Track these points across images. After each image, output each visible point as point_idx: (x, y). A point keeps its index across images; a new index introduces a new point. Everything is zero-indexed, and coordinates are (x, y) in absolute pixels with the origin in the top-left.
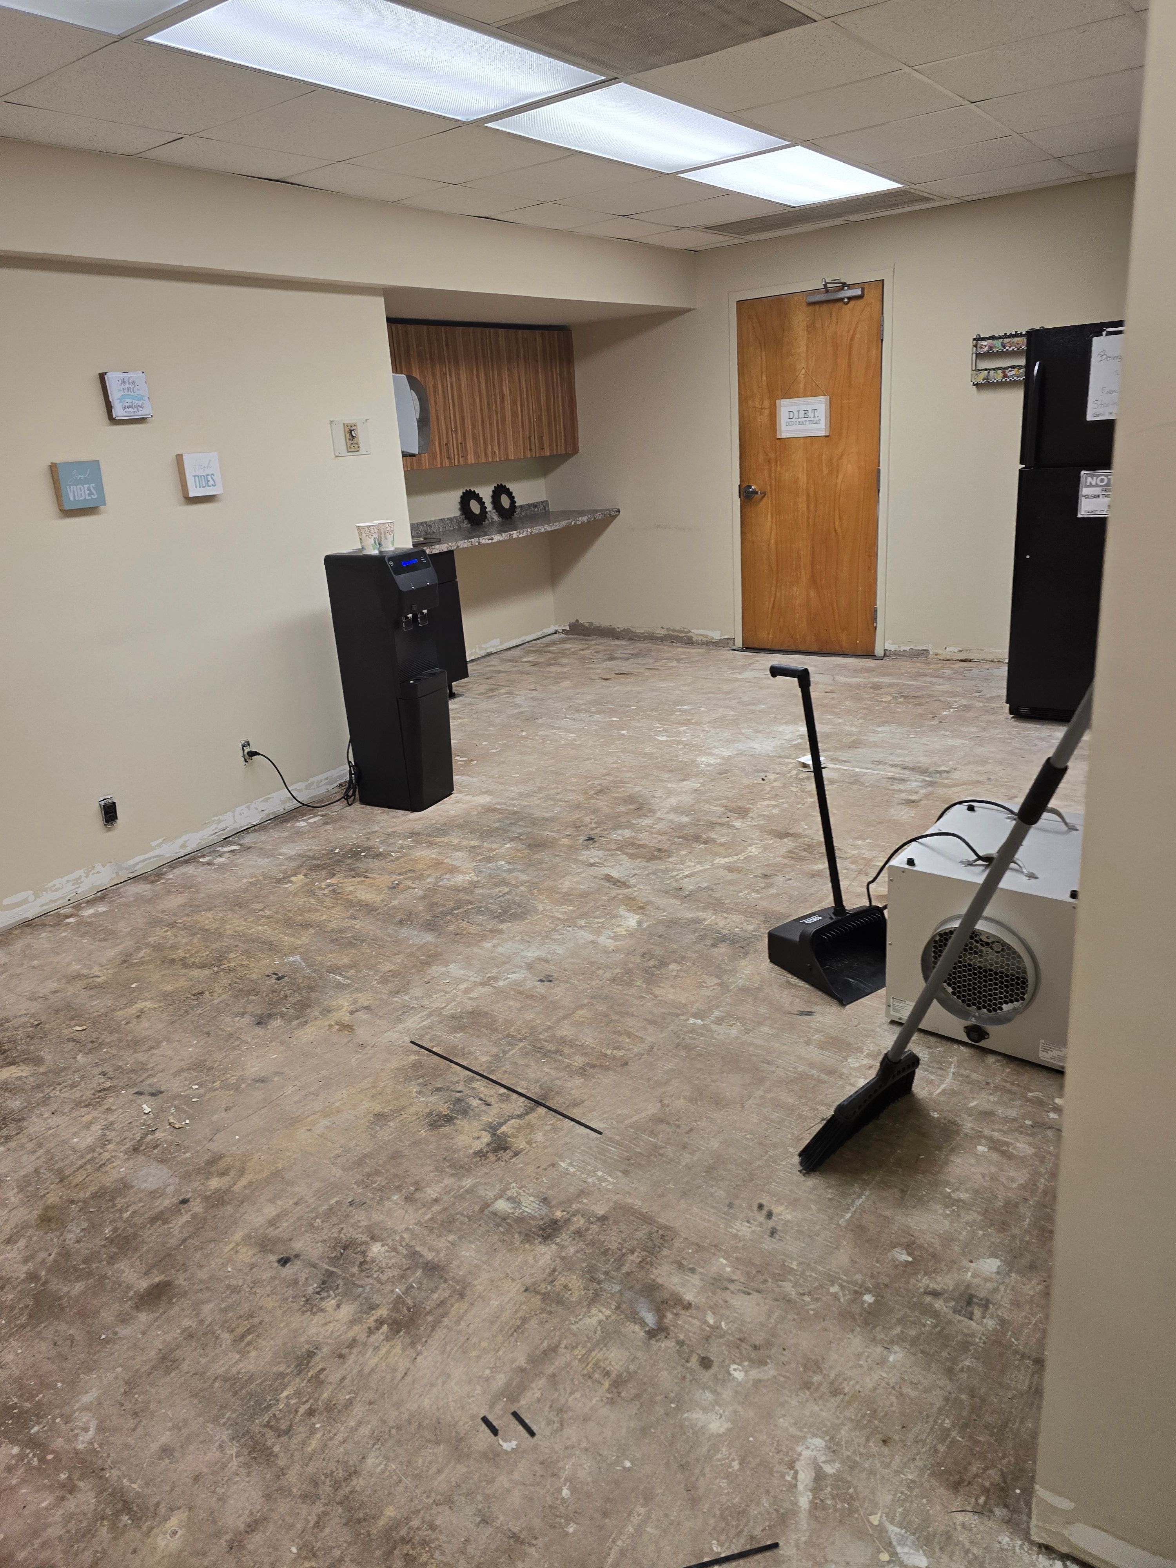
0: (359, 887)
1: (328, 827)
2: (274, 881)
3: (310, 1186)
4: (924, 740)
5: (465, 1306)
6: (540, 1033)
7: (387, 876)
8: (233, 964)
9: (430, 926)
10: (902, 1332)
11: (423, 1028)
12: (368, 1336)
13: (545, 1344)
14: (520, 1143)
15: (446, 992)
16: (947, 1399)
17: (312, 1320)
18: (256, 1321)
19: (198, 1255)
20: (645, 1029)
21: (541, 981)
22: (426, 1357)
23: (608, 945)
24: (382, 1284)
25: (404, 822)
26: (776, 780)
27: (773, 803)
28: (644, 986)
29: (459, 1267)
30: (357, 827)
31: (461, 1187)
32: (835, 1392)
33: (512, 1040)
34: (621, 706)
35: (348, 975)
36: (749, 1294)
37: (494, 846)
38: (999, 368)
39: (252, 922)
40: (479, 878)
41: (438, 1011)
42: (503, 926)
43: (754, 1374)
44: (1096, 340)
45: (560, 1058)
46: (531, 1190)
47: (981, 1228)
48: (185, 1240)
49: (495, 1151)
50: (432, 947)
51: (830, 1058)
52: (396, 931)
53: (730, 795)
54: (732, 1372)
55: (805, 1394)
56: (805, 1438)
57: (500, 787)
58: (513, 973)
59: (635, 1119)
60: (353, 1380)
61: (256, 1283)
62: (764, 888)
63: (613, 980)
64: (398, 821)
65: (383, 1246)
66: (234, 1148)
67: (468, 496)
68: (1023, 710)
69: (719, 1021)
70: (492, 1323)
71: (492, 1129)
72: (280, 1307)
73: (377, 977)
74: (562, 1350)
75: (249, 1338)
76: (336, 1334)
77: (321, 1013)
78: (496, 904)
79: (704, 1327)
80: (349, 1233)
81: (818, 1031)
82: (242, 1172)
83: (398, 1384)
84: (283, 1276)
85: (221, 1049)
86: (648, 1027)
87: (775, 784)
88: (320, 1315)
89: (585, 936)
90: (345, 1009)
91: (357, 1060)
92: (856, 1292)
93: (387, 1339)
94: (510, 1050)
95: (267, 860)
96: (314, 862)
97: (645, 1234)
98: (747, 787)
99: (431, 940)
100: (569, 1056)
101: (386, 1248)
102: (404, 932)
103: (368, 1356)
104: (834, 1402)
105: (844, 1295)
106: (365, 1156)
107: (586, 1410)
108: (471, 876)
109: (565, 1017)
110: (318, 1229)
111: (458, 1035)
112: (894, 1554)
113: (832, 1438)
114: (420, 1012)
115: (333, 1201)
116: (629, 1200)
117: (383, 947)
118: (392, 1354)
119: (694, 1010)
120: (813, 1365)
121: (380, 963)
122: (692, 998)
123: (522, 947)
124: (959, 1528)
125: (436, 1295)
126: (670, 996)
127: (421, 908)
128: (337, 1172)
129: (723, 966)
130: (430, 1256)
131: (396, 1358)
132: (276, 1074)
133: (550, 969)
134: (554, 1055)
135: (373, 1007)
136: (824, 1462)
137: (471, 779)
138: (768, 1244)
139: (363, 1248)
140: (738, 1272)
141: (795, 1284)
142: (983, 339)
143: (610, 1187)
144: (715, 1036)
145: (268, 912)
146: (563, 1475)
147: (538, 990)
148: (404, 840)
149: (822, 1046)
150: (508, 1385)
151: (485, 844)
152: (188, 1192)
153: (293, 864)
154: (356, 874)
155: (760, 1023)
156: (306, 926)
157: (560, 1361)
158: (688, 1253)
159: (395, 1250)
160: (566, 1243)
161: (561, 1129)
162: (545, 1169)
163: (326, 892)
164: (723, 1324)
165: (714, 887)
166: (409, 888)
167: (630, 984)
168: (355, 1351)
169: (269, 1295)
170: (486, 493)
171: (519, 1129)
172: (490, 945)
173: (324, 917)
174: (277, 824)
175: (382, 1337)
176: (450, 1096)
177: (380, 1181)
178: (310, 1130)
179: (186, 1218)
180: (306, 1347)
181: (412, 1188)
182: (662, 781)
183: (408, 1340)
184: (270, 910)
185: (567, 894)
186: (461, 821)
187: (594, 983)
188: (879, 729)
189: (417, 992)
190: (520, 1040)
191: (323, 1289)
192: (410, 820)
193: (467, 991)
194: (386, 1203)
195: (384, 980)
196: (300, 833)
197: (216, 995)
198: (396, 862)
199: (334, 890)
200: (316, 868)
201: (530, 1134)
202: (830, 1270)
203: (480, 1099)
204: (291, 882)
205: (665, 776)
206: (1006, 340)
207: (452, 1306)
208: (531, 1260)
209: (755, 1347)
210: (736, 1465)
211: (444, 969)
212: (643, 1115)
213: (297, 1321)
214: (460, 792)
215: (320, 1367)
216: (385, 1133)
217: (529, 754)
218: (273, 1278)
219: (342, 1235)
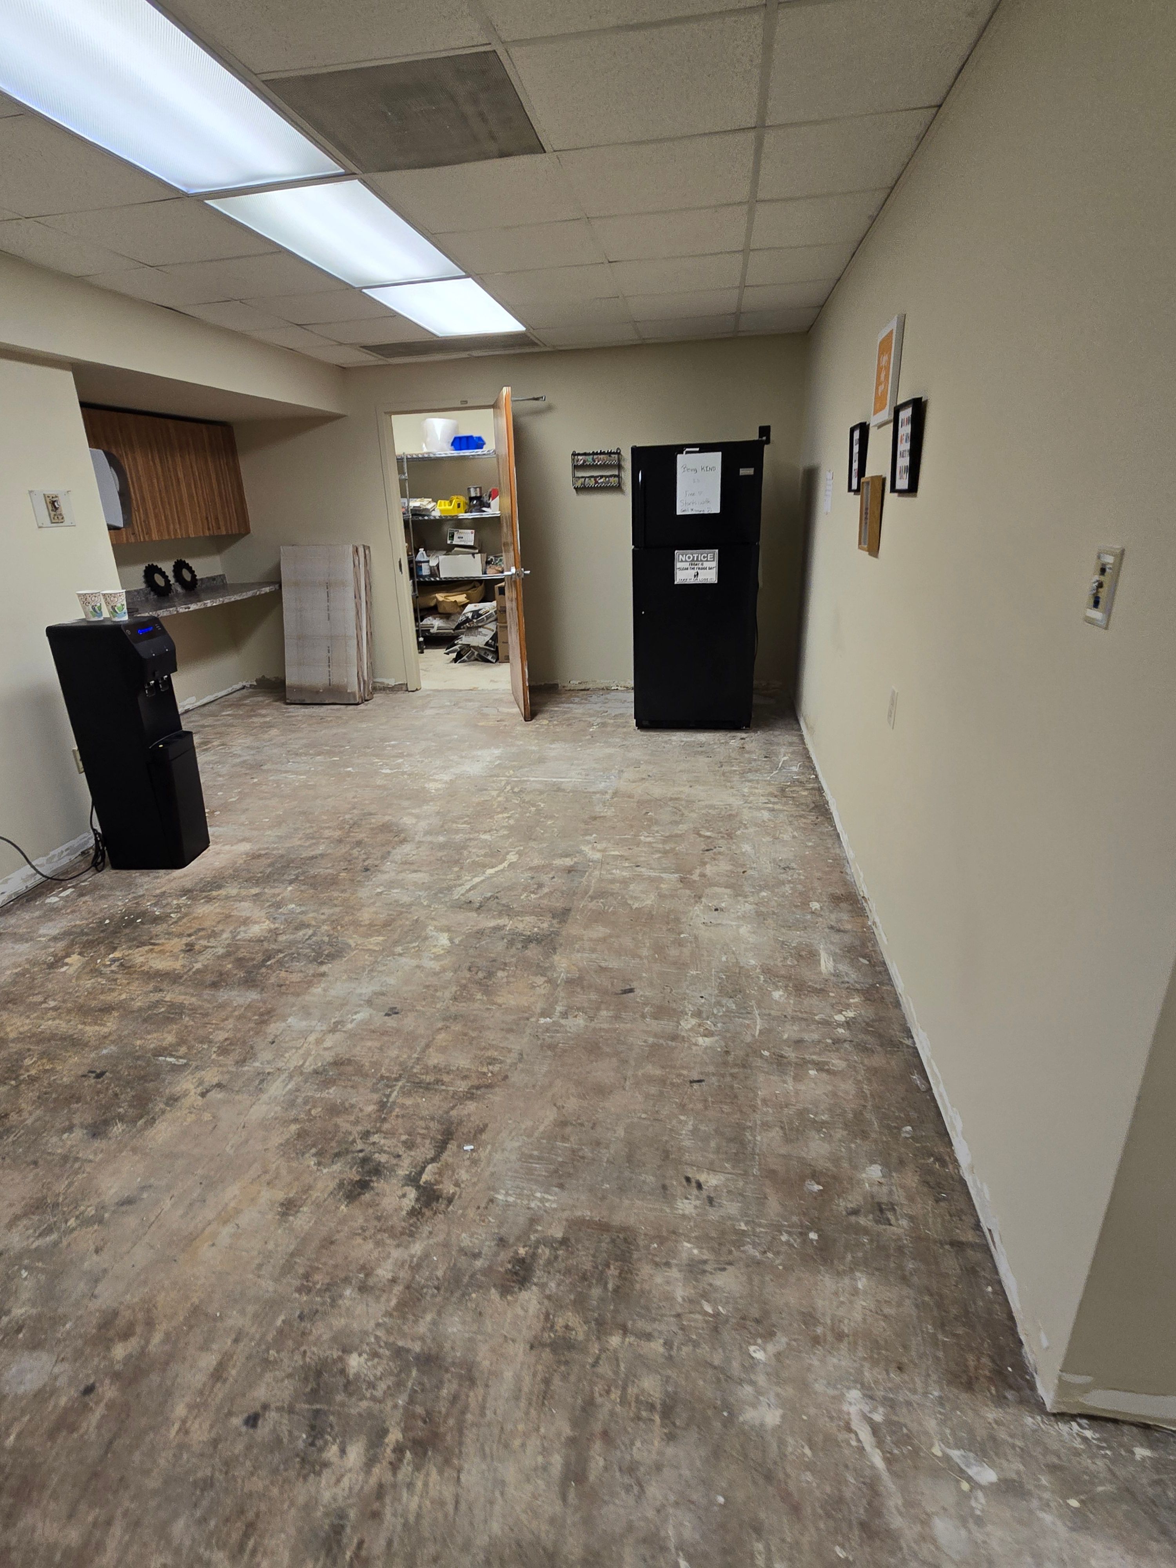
0: (150, 956)
1: (86, 898)
2: (45, 966)
3: (243, 1312)
4: (588, 751)
5: (480, 1391)
6: (412, 1067)
7: (176, 940)
8: (33, 1072)
9: (250, 982)
10: (853, 1257)
11: (290, 1092)
12: (395, 1474)
13: (579, 1401)
14: (448, 1188)
15: (297, 1048)
16: (917, 1306)
17: (319, 1482)
18: (251, 1515)
19: (137, 1457)
20: (507, 1039)
21: (387, 1015)
22: (469, 1472)
23: (433, 966)
24: (380, 1402)
25: (170, 881)
26: (498, 796)
27: (506, 815)
28: (485, 998)
29: (453, 1348)
30: (118, 893)
31: (412, 1256)
32: (840, 1336)
33: (389, 1082)
34: (336, 747)
35: (180, 1053)
36: (724, 1269)
37: (277, 891)
38: (592, 477)
39: (37, 1018)
40: (277, 925)
41: (299, 1069)
42: (324, 968)
43: (771, 1348)
44: (679, 457)
45: (444, 1087)
46: (484, 1236)
47: (852, 1142)
48: (111, 1443)
49: (427, 1205)
50: (261, 1004)
51: (665, 1025)
52: (213, 995)
53: (468, 813)
54: (754, 1355)
55: (819, 1351)
56: (843, 1395)
57: (255, 833)
58: (356, 1013)
59: (541, 1128)
60: (402, 1540)
61: (228, 1465)
62: (537, 889)
63: (455, 999)
64: (163, 881)
65: (360, 1355)
66: (128, 1297)
67: (151, 572)
68: (645, 723)
69: (564, 1015)
70: (517, 1398)
71: (413, 1180)
72: (272, 1483)
73: (214, 1049)
74: (599, 1400)
75: (251, 1543)
76: (357, 1488)
77: (167, 1104)
78: (307, 948)
79: (707, 1318)
80: (315, 1352)
81: (645, 1004)
82: (150, 1324)
83: (454, 1519)
84: (259, 1440)
85: (58, 1177)
86: (508, 1036)
87: (499, 799)
88: (326, 1474)
89: (407, 962)
90: (192, 1093)
91: (232, 1147)
92: (801, 1233)
93: (417, 1468)
94: (391, 1092)
95: (27, 945)
96: (85, 938)
97: (608, 1243)
98: (478, 804)
99: (256, 997)
100: (451, 1083)
101: (365, 1356)
102: (223, 995)
103: (405, 1499)
104: (844, 1346)
105: (795, 1241)
106: (292, 1255)
107: (654, 1456)
108: (267, 925)
109: (428, 1046)
110: (275, 1362)
111: (331, 1091)
112: (969, 1479)
113: (862, 1385)
114: (279, 1076)
115: (279, 1322)
116: (579, 1213)
117: (206, 1015)
118: (431, 1484)
119: (538, 1010)
120: (809, 1318)
121: (211, 1033)
122: (532, 1000)
123: (353, 985)
124: (995, 1426)
125: (445, 1391)
126: (512, 1002)
127: (230, 966)
128: (268, 1286)
129: (541, 964)
130: (417, 1347)
131: (438, 1488)
132: (143, 1188)
133: (391, 1001)
134: (436, 1087)
135: (224, 1083)
136: (870, 1412)
137: (221, 829)
138: (713, 1215)
139: (340, 1366)
140: (705, 1251)
141: (754, 1245)
142: (579, 454)
143: (554, 1206)
144: (568, 1029)
145: (52, 1004)
146: (672, 1544)
147: (389, 1025)
148: (178, 899)
149: (656, 1017)
150: (567, 1465)
151: (266, 890)
152: (88, 1376)
153: (61, 945)
154: (140, 942)
155: (598, 1009)
156: (107, 1009)
157: (603, 1414)
158: (655, 1248)
159: (375, 1355)
160: (545, 1280)
161: (479, 1160)
162: (486, 1208)
163: (113, 968)
164: (720, 1308)
165: (498, 895)
166: (207, 947)
167: (471, 999)
168: (388, 1500)
169: (252, 1474)
170: (168, 567)
171: (440, 1173)
172: (320, 990)
173: (123, 996)
174: (22, 905)
175: (410, 1469)
176: (353, 1158)
177: (320, 1279)
178: (213, 1245)
179: (99, 1412)
180: (327, 1521)
181: (362, 1275)
182: (404, 809)
183: (440, 1459)
184: (54, 1000)
185: (371, 925)
186: (231, 871)
187: (438, 1006)
188: (553, 746)
189: (266, 1055)
190: (397, 1080)
191: (315, 1437)
192: (175, 879)
193: (319, 1042)
194: (340, 1302)
195: (223, 1051)
196: (54, 910)
197: (25, 1114)
198: (180, 923)
199: (122, 965)
200: (90, 944)
201: (453, 1174)
202: (772, 1220)
203: (388, 1153)
204: (67, 964)
205: (406, 803)
206: (595, 457)
207: (468, 1396)
208: (521, 1312)
209: (757, 1321)
210: (807, 1451)
211: (283, 1024)
212: (546, 1123)
213: (301, 1492)
214: (216, 843)
215: (355, 1541)
216: (302, 1221)
217: (270, 799)
218: (249, 1448)
219: (308, 1360)
